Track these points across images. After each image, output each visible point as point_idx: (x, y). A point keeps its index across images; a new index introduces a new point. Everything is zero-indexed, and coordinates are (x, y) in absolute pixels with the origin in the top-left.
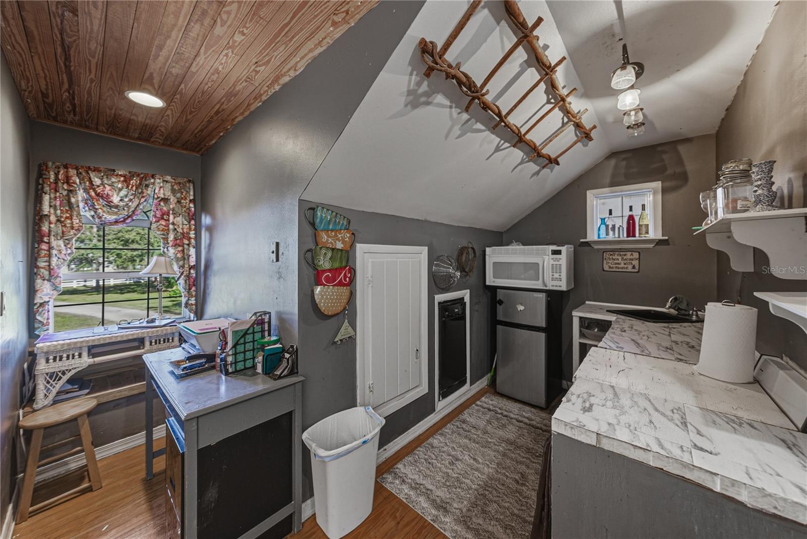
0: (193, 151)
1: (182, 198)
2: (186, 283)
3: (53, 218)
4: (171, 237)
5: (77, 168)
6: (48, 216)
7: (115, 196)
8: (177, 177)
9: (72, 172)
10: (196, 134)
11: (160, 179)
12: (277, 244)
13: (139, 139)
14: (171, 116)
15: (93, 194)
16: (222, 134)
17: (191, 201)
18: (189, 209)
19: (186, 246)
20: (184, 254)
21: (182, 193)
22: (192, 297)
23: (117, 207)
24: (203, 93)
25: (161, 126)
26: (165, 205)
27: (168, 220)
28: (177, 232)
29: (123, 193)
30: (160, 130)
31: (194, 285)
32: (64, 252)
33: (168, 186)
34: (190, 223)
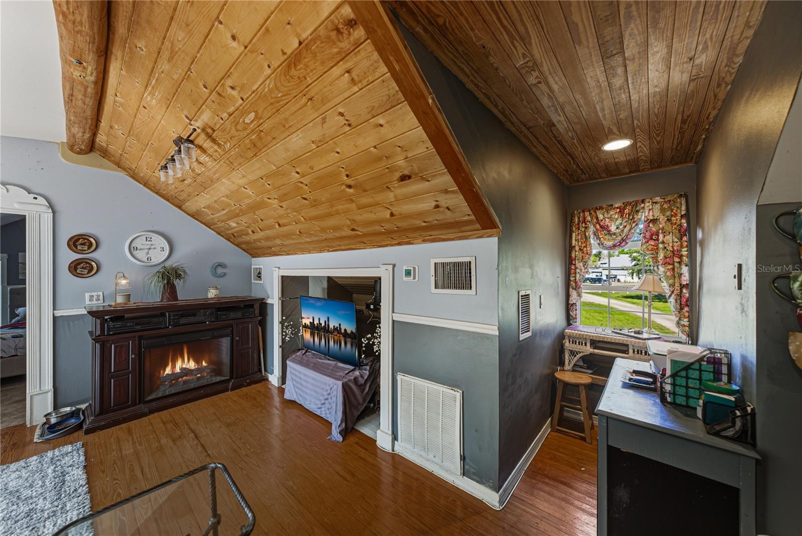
0: (685, 162)
1: (672, 216)
2: (676, 302)
3: (577, 248)
4: (661, 256)
5: (589, 211)
6: (574, 247)
7: (613, 226)
8: (667, 196)
9: (587, 214)
10: (676, 148)
11: (649, 202)
12: (740, 266)
13: (631, 172)
14: (643, 146)
15: (598, 227)
16: (704, 136)
17: (682, 216)
18: (681, 225)
19: (676, 265)
20: (674, 273)
21: (672, 210)
22: (685, 318)
23: (614, 234)
24: (656, 116)
25: (641, 156)
26: (654, 225)
27: (658, 240)
28: (667, 250)
29: (619, 221)
30: (642, 159)
31: (687, 305)
32: (583, 271)
33: (658, 206)
34: (681, 239)
